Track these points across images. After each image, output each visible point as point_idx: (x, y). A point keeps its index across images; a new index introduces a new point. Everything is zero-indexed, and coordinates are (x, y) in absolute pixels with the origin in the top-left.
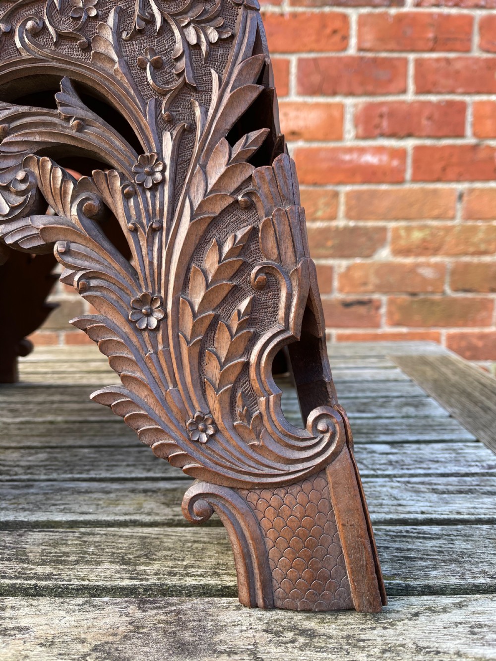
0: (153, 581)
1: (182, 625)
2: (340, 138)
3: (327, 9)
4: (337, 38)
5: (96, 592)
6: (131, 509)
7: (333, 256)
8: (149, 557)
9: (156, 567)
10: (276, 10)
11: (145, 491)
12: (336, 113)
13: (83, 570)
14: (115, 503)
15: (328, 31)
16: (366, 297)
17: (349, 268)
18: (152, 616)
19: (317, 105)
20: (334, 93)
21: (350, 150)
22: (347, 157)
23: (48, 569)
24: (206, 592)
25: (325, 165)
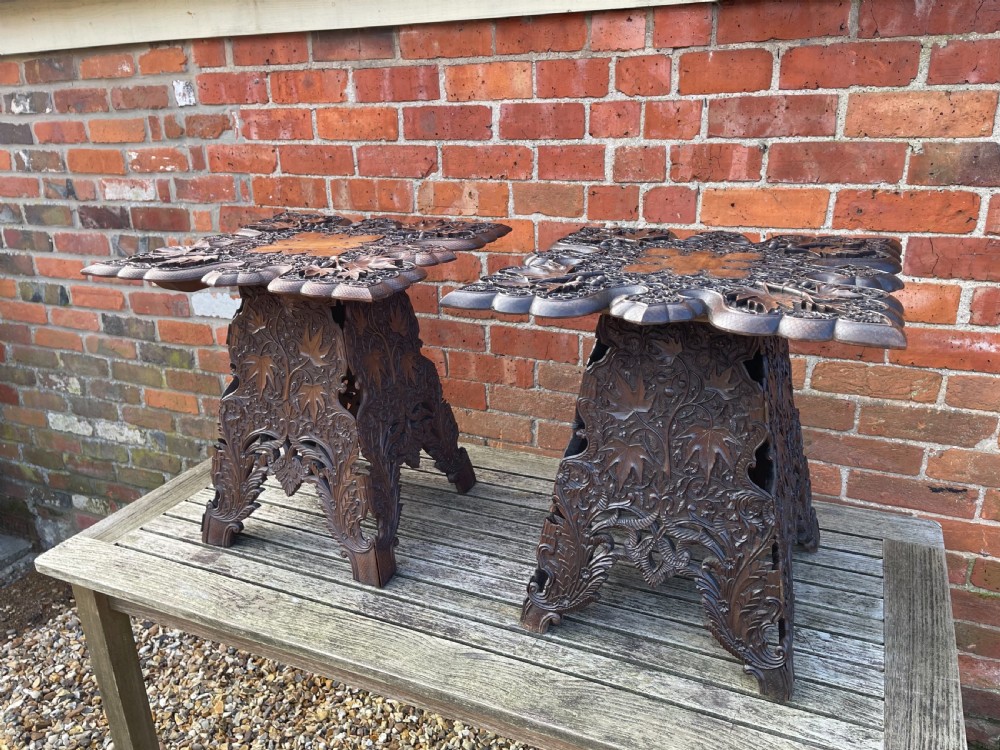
0: (708, 679)
1: (717, 697)
2: (952, 322)
3: (953, 188)
4: (961, 218)
5: (688, 678)
6: (698, 644)
7: (924, 440)
8: (707, 670)
9: (709, 674)
10: (892, 187)
11: (704, 635)
12: (949, 297)
13: (684, 668)
14: (691, 639)
15: (952, 211)
16: (960, 486)
17: (942, 454)
18: (708, 692)
19: (927, 286)
20: (951, 276)
21: (962, 335)
22: (957, 342)
23: (671, 665)
24: (726, 688)
25: (928, 348)
